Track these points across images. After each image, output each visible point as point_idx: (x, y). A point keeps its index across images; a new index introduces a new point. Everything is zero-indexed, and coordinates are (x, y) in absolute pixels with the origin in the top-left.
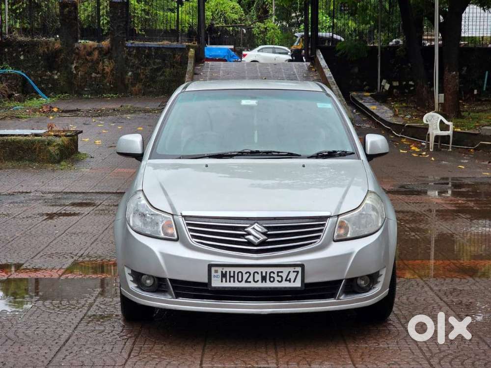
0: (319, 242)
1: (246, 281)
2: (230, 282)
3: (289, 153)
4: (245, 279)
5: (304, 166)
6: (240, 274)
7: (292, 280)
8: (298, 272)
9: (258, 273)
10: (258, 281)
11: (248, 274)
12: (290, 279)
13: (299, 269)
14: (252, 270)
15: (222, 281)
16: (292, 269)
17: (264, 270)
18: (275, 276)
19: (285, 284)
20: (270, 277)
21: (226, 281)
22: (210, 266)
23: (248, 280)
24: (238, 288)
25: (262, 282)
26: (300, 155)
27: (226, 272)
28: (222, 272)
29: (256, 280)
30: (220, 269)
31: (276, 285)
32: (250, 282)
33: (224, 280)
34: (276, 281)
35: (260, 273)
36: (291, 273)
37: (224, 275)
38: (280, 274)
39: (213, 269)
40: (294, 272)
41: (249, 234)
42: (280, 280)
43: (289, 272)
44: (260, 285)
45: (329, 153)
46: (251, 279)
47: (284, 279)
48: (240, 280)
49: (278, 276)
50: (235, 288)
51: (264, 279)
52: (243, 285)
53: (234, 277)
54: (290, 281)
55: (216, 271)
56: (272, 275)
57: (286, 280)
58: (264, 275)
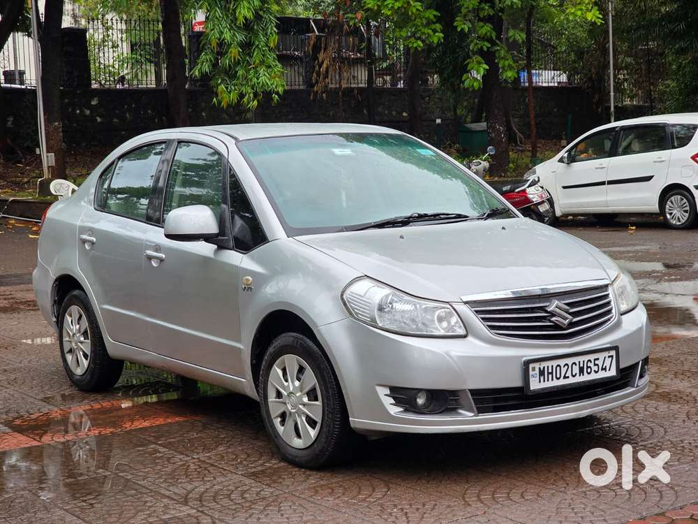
0: (615, 317)
1: (565, 377)
2: (548, 380)
4: (563, 374)
6: (558, 368)
7: (608, 369)
8: (612, 356)
9: (576, 365)
10: (575, 374)
11: (566, 367)
12: (605, 367)
13: (613, 353)
14: (570, 361)
15: (540, 382)
16: (606, 354)
17: (582, 359)
18: (592, 365)
19: (602, 375)
20: (588, 367)
21: (544, 381)
22: (528, 363)
23: (567, 375)
24: (557, 387)
25: (580, 375)
27: (544, 367)
28: (539, 368)
30: (537, 366)
31: (593, 376)
32: (568, 377)
33: (542, 378)
34: (593, 372)
35: (578, 364)
36: (607, 358)
37: (542, 373)
38: (596, 362)
39: (531, 366)
40: (609, 357)
41: (554, 314)
42: (596, 370)
43: (605, 358)
44: (578, 379)
46: (569, 374)
47: (600, 368)
48: (558, 376)
49: (595, 365)
50: (554, 387)
51: (581, 371)
52: (562, 382)
53: (552, 373)
54: (605, 369)
55: (534, 369)
56: (589, 364)
57: (602, 369)
58: (582, 365)
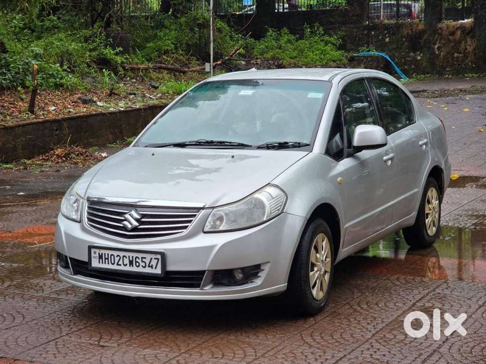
0: (185, 232)
1: (118, 264)
2: (105, 263)
3: (240, 144)
4: (116, 263)
5: (233, 157)
6: (112, 257)
7: (154, 267)
8: (158, 259)
9: (126, 257)
10: (126, 264)
11: (119, 257)
12: (152, 265)
13: (159, 257)
14: (122, 254)
15: (99, 263)
16: (153, 256)
17: (131, 254)
18: (140, 261)
19: (148, 270)
20: (136, 262)
21: (102, 263)
22: (90, 248)
23: (119, 263)
24: (111, 269)
25: (130, 266)
26: (251, 146)
27: (102, 254)
28: (99, 253)
29: (125, 264)
30: (97, 251)
31: (140, 270)
32: (120, 265)
33: (101, 261)
34: (141, 266)
35: (128, 257)
36: (153, 259)
37: (100, 257)
38: (144, 260)
39: (93, 250)
40: (155, 259)
41: (126, 220)
42: (144, 266)
43: (151, 259)
44: (128, 268)
45: (280, 144)
46: (121, 263)
47: (147, 265)
48: (113, 262)
49: (142, 261)
50: (108, 269)
51: (131, 263)
52: (115, 267)
53: (108, 259)
54: (152, 267)
55: (95, 253)
56: (137, 260)
57: (149, 266)
58: (131, 259)
